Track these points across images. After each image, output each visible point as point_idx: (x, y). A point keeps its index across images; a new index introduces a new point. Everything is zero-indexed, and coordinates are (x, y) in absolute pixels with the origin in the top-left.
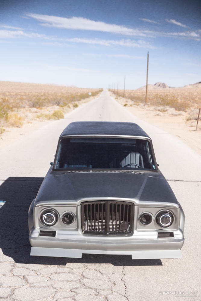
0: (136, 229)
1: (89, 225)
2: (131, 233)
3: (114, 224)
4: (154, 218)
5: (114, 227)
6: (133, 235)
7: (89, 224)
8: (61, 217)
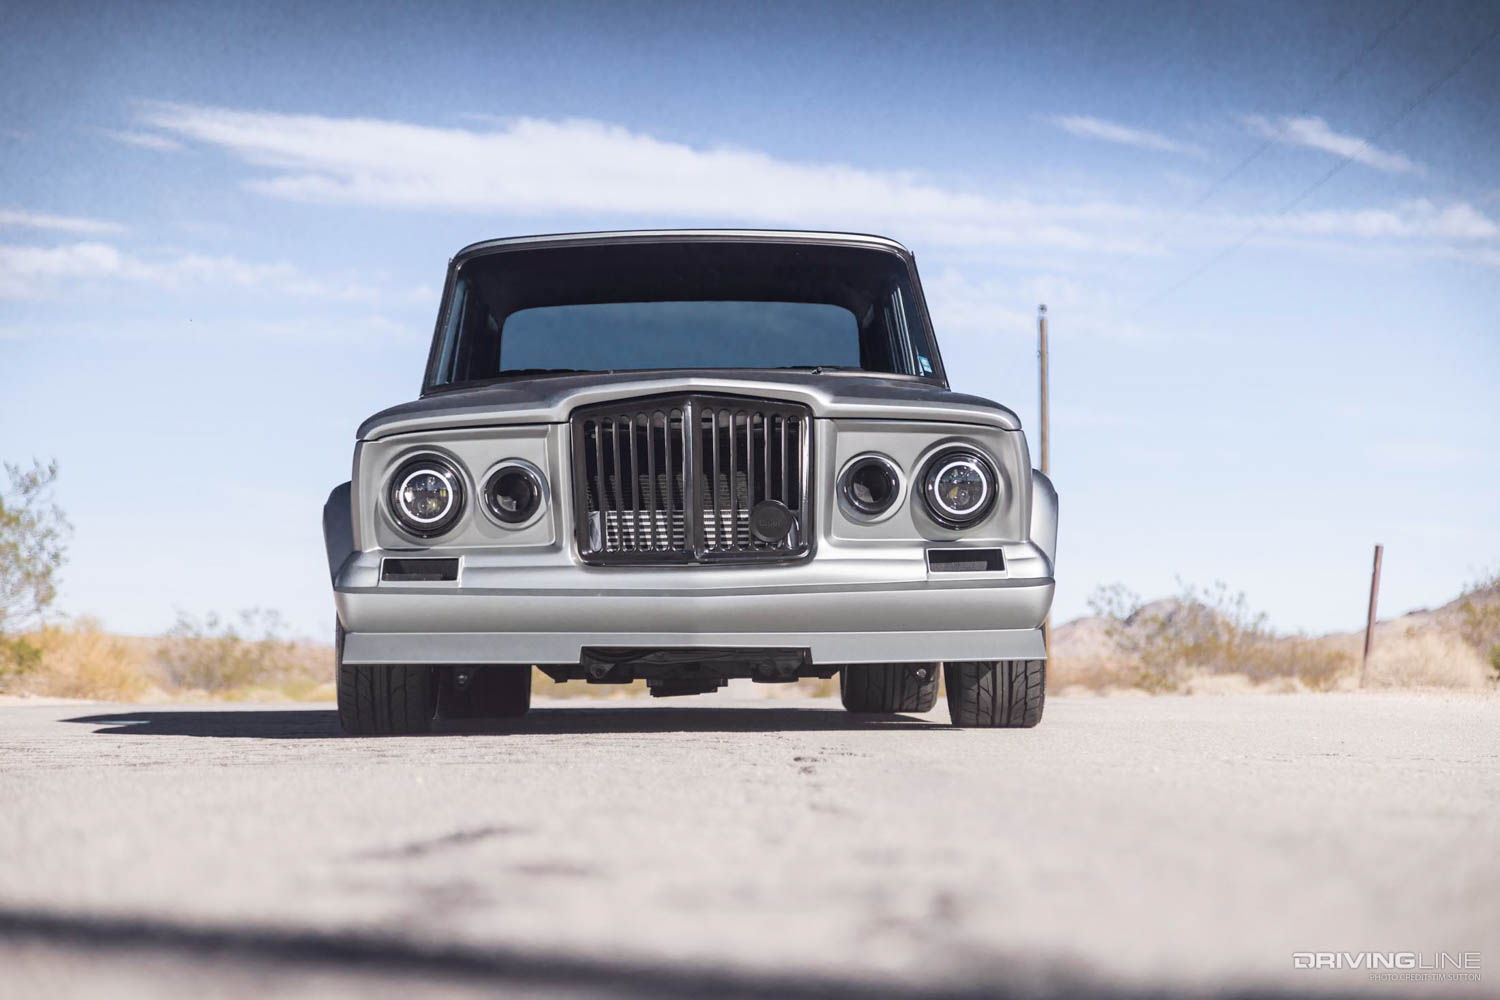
0: (827, 533)
1: (611, 527)
2: (803, 552)
3: (727, 519)
4: (905, 483)
5: (724, 533)
6: (816, 558)
7: (610, 521)
8: (479, 489)
